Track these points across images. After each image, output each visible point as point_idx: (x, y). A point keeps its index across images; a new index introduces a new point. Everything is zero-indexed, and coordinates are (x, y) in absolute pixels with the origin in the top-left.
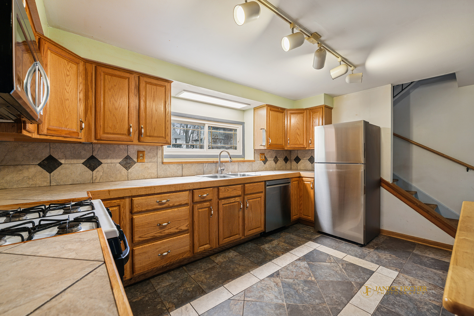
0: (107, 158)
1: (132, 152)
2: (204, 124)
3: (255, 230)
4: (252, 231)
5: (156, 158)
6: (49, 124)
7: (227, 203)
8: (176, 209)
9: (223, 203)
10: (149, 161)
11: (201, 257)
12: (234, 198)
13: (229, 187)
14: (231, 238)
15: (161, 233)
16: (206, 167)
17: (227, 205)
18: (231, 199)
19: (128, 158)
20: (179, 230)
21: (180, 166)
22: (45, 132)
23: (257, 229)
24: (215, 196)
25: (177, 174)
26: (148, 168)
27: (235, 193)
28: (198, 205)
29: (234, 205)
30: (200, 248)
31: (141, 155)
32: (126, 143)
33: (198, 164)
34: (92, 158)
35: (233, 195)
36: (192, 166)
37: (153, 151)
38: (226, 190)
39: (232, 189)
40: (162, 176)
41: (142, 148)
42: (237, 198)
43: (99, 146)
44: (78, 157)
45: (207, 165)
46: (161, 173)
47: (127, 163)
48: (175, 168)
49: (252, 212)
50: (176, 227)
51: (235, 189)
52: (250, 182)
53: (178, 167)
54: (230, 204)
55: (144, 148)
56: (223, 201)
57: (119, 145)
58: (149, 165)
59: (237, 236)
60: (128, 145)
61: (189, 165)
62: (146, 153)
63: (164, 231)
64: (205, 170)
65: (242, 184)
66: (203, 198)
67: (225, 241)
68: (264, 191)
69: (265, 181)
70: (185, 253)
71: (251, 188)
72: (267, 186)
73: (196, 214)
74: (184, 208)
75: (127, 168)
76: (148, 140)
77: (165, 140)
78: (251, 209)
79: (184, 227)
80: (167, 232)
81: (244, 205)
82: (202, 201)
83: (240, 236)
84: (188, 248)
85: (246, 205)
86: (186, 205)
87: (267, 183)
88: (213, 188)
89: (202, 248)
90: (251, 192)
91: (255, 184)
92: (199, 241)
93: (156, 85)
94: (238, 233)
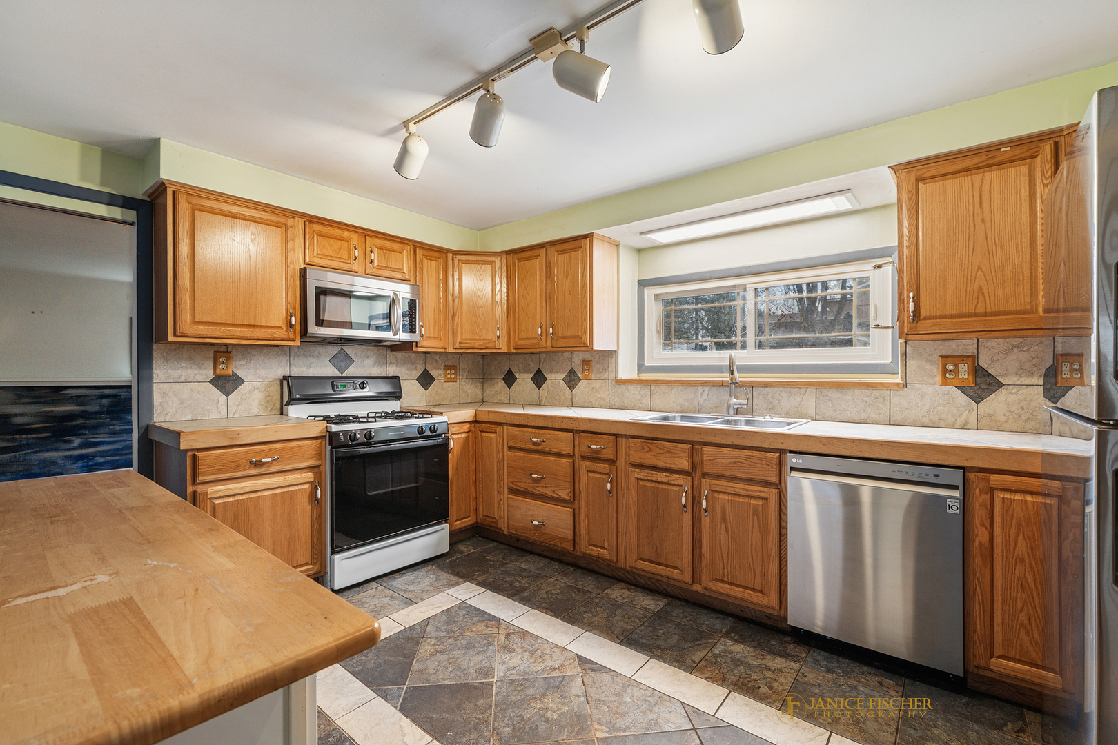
0: (551, 372)
1: (576, 364)
2: (744, 287)
3: (737, 589)
4: (727, 586)
5: (607, 374)
6: (462, 336)
7: (646, 478)
8: (553, 459)
9: (637, 476)
10: (597, 378)
11: (610, 574)
12: (668, 474)
13: (655, 442)
14: (657, 566)
15: (533, 487)
16: (705, 396)
17: (649, 484)
18: (660, 473)
19: (572, 372)
20: (556, 496)
21: (646, 390)
22: (457, 345)
23: (748, 592)
24: (624, 457)
25: (641, 405)
26: (597, 390)
27: (668, 461)
28: (588, 463)
29: (666, 489)
30: (590, 547)
31: (587, 367)
32: (570, 349)
33: (685, 387)
34: (539, 372)
35: (665, 465)
36: (672, 390)
37: (603, 359)
38: (645, 447)
39: (661, 449)
40: (615, 407)
41: (589, 356)
42: (677, 476)
43: (544, 355)
44: (527, 371)
45: (707, 389)
46: (616, 400)
47: (572, 379)
48: (637, 393)
49: (727, 532)
50: (553, 489)
51: (669, 452)
52: (718, 442)
53: (643, 392)
54: (657, 485)
55: (592, 356)
56: (637, 470)
57: (563, 352)
58: (597, 384)
59: (675, 571)
60: (572, 352)
61: (664, 388)
62: (593, 363)
63: (538, 487)
64: (702, 402)
65: (692, 443)
66: (596, 451)
67: (643, 565)
68: (779, 485)
69: (781, 452)
70: (565, 540)
71: (724, 461)
72: (792, 469)
73: (583, 478)
74: (564, 460)
75: (572, 387)
76: (561, 343)
77: (581, 341)
78: (724, 519)
79: (564, 494)
80: (541, 490)
81: (695, 499)
82: (595, 457)
83: (687, 577)
84: (569, 534)
85: (704, 503)
86: (567, 456)
87: (794, 460)
88: (617, 436)
89: (594, 551)
90: (728, 473)
91: (737, 452)
92: (589, 532)
93: (569, 251)
94: (679, 565)
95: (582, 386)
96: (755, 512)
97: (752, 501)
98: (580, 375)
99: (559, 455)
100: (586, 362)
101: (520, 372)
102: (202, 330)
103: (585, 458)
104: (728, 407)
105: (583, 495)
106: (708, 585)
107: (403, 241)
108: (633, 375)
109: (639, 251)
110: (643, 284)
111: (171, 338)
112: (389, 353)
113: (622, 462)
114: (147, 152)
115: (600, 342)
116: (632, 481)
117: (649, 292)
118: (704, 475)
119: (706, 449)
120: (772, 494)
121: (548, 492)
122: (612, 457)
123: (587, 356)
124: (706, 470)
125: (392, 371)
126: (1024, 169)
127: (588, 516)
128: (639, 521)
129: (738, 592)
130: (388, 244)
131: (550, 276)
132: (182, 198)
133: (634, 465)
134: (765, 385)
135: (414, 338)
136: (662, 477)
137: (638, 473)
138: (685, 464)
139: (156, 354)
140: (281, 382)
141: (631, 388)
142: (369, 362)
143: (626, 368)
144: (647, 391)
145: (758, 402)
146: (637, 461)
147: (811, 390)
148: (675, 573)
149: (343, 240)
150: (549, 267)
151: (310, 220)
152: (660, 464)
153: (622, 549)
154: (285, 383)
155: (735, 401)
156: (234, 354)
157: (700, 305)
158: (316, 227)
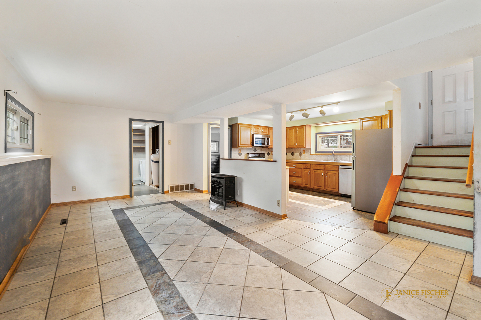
0: (296, 153)
1: (302, 151)
2: (338, 135)
4: (330, 188)
5: (309, 153)
10: (306, 154)
13: (317, 165)
19: (300, 152)
25: (316, 159)
26: (306, 156)
29: (319, 173)
33: (325, 155)
34: (293, 152)
37: (308, 150)
40: (310, 160)
42: (321, 171)
43: (294, 149)
44: (290, 152)
45: (329, 156)
46: (310, 158)
47: (300, 154)
49: (330, 180)
51: (320, 166)
52: (329, 164)
57: (299, 149)
60: (301, 148)
61: (320, 156)
64: (328, 158)
65: (324, 165)
66: (306, 167)
67: (315, 187)
68: (338, 171)
69: (339, 165)
70: (300, 184)
71: (330, 167)
72: (340, 168)
73: (304, 172)
74: (300, 169)
75: (300, 156)
76: (299, 147)
77: (303, 146)
78: (329, 177)
79: (300, 176)
80: (295, 175)
81: (324, 174)
82: (306, 168)
83: (323, 188)
84: (301, 183)
85: (326, 175)
86: (301, 168)
87: (340, 167)
88: (310, 164)
89: (306, 185)
90: (330, 169)
91: (332, 166)
92: (305, 182)
93: (301, 128)
94: (322, 186)
95: (303, 155)
96: (334, 176)
97: (334, 174)
98: (302, 153)
99: (299, 168)
100: (304, 150)
101: (288, 153)
102: (241, 146)
103: (304, 168)
104: (333, 159)
105: (304, 175)
106: (327, 189)
107: (267, 127)
108: (314, 153)
109: (316, 126)
110: (317, 134)
111: (238, 147)
112: (262, 149)
113: (312, 168)
114: (236, 118)
115: (307, 146)
116: (313, 172)
117: (318, 136)
118: (326, 170)
119: (326, 166)
120: (337, 172)
121: (297, 175)
122: (309, 168)
123: (304, 149)
124: (326, 169)
125: (263, 152)
126: (377, 121)
127: (305, 179)
128: (314, 179)
129: (332, 189)
130: (265, 128)
131: (296, 133)
132: (239, 125)
133: (314, 169)
134: (340, 155)
135: (268, 146)
136: (319, 171)
137: (315, 171)
138: (323, 168)
139: (232, 150)
140: (247, 154)
141: (314, 156)
142: (259, 150)
143: (313, 151)
144: (317, 156)
145: (339, 158)
146: (314, 168)
147: (349, 156)
148: (321, 188)
149: (257, 128)
150: (296, 131)
151: (254, 126)
152: (319, 169)
153: (311, 185)
154: (248, 154)
155: (334, 158)
156: (241, 149)
157: (329, 138)
158: (255, 127)
